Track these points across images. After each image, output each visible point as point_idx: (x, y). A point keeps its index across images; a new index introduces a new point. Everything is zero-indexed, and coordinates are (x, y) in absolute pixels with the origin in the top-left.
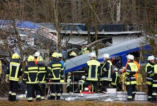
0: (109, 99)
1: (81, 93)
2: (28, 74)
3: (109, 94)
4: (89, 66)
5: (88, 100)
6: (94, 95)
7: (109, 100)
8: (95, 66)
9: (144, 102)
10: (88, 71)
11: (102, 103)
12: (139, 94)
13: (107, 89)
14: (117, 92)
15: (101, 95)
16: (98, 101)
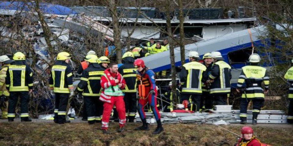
0: (222, 120)
1: (172, 112)
2: (89, 83)
3: (220, 113)
4: (187, 71)
5: (185, 123)
6: (194, 115)
7: (221, 122)
8: (198, 71)
9: (281, 126)
10: (186, 77)
11: (210, 128)
12: (271, 114)
13: (217, 106)
14: (234, 110)
15: (208, 115)
16: (202, 124)
